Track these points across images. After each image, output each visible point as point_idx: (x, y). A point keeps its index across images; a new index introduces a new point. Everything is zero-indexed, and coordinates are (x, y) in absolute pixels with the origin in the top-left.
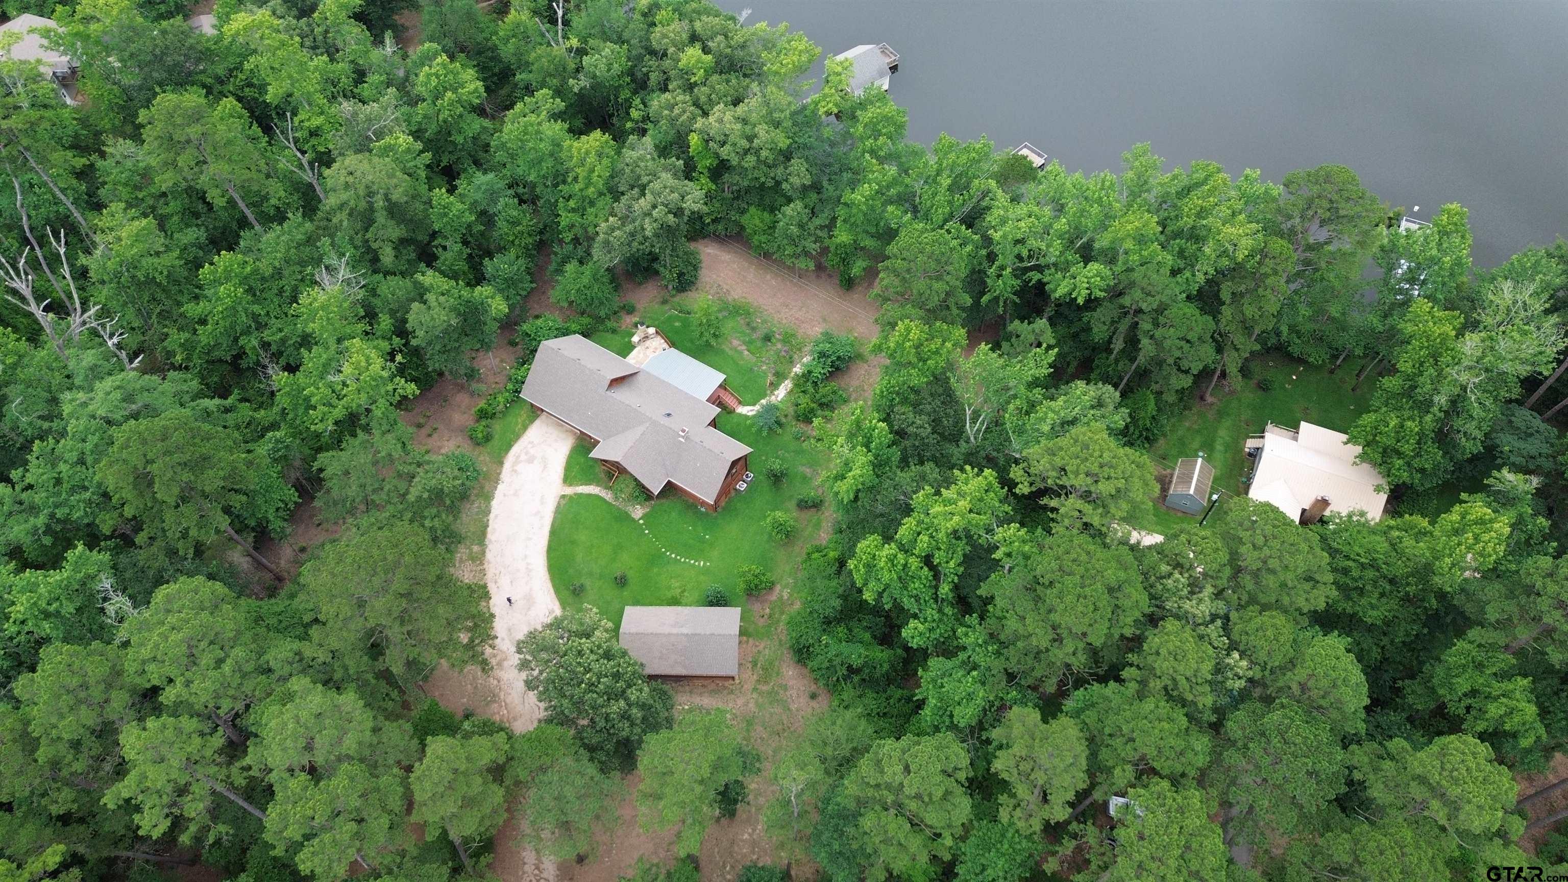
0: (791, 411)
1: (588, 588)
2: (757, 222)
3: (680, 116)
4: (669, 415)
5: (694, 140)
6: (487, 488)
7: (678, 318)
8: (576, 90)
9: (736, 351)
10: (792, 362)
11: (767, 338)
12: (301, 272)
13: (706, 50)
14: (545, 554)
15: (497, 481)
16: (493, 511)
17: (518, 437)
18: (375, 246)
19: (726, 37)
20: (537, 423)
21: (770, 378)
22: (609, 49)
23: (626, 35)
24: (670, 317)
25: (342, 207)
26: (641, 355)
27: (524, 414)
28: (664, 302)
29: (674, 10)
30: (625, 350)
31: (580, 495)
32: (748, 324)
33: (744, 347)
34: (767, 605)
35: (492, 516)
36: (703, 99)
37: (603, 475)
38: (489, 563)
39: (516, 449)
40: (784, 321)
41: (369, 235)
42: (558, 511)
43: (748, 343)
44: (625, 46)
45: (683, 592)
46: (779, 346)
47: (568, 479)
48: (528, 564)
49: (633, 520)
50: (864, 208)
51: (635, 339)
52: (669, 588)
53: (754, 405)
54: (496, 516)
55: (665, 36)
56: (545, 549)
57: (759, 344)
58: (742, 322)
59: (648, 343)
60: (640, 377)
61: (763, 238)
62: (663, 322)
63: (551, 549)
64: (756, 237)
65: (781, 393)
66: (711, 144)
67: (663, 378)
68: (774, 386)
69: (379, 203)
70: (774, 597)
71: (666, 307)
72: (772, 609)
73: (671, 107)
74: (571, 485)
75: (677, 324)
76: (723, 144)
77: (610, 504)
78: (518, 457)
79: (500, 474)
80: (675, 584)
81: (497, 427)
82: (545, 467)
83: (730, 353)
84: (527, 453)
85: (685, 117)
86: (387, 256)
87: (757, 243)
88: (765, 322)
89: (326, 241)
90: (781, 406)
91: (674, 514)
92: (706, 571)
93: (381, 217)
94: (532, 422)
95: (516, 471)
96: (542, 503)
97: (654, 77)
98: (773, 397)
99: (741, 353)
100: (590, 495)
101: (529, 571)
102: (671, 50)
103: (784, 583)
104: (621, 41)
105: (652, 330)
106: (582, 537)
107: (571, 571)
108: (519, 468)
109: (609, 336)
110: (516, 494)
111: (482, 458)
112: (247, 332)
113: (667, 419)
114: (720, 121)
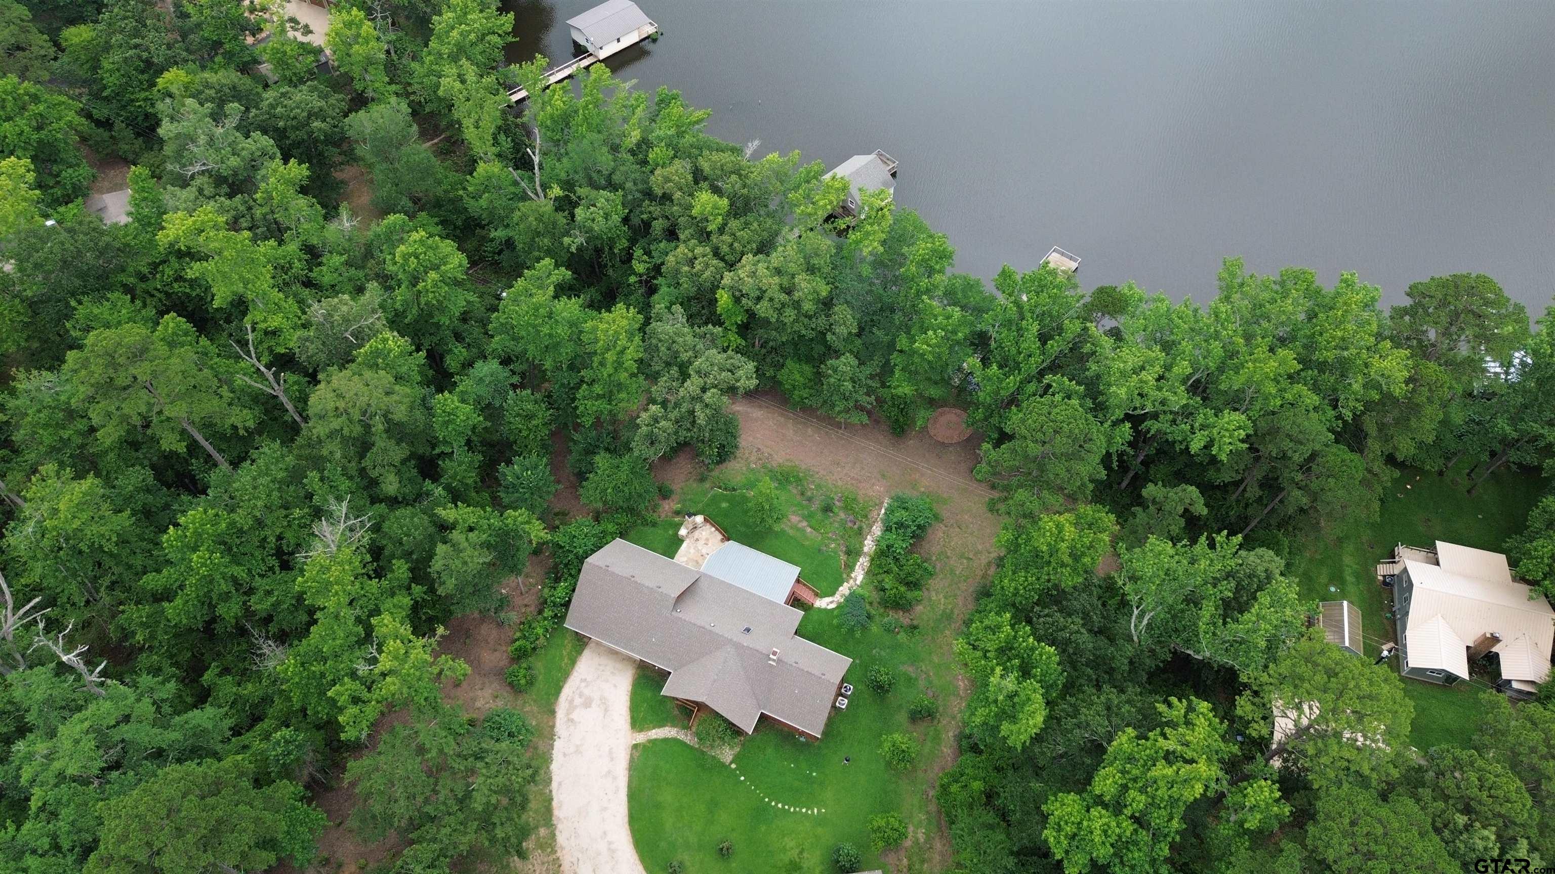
0: (875, 596)
1: (688, 864)
2: (797, 376)
3: (703, 271)
4: (748, 630)
5: (724, 298)
6: (542, 747)
7: (724, 498)
8: (573, 249)
9: (798, 529)
10: (860, 534)
11: (827, 509)
12: (286, 516)
13: (716, 190)
14: (627, 826)
15: (551, 736)
16: (554, 778)
17: (566, 675)
18: (374, 474)
19: (740, 175)
20: (587, 653)
21: (843, 557)
22: (603, 197)
23: (617, 178)
24: (714, 497)
25: (331, 435)
26: (692, 551)
27: (568, 644)
28: (702, 480)
29: (668, 146)
30: (671, 546)
31: (654, 742)
32: (802, 494)
33: (805, 524)
34: (902, 854)
35: (554, 785)
36: (725, 249)
37: (676, 712)
38: (562, 848)
39: (567, 691)
40: (840, 483)
41: (367, 462)
42: (633, 767)
43: (808, 517)
44: (620, 192)
45: (801, 852)
46: (842, 515)
47: (637, 723)
48: (610, 843)
49: (723, 765)
50: (930, 358)
51: (683, 532)
52: (784, 850)
53: (832, 594)
54: (560, 784)
55: (667, 180)
56: (626, 819)
57: (819, 516)
58: (795, 491)
59: (697, 534)
60: (703, 584)
61: (805, 393)
62: (708, 505)
63: (634, 819)
64: (796, 392)
65: (859, 575)
66: (744, 301)
67: (728, 580)
68: (850, 567)
69: (379, 426)
70: (908, 843)
71: (707, 485)
72: (909, 859)
73: (691, 262)
74: (641, 731)
75: (724, 505)
76: (759, 299)
77: (692, 748)
78: (571, 702)
79: (553, 727)
80: (790, 843)
81: (539, 665)
82: (606, 710)
83: (791, 532)
84: (581, 695)
85: (707, 274)
86: (391, 485)
87: (797, 399)
88: (819, 487)
89: (314, 475)
90: (861, 591)
91: (770, 751)
92: (821, 821)
93: (381, 442)
94: (580, 652)
95: (572, 721)
96: (612, 759)
97: (658, 226)
98: (851, 581)
99: (803, 530)
100: (665, 740)
101: (612, 851)
102: (678, 195)
103: (916, 820)
104: (612, 186)
105: (699, 519)
106: (667, 796)
107: (663, 844)
108: (575, 716)
109: (649, 530)
110: (578, 751)
111: (527, 709)
112: (226, 597)
113: (748, 636)
114: (753, 274)
